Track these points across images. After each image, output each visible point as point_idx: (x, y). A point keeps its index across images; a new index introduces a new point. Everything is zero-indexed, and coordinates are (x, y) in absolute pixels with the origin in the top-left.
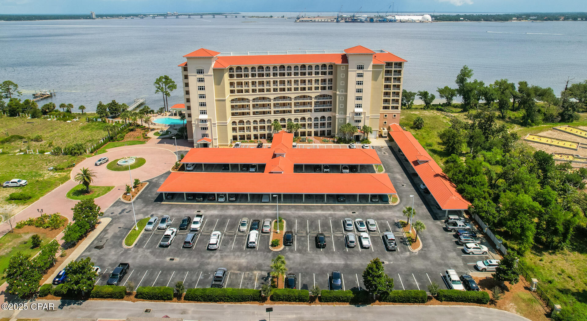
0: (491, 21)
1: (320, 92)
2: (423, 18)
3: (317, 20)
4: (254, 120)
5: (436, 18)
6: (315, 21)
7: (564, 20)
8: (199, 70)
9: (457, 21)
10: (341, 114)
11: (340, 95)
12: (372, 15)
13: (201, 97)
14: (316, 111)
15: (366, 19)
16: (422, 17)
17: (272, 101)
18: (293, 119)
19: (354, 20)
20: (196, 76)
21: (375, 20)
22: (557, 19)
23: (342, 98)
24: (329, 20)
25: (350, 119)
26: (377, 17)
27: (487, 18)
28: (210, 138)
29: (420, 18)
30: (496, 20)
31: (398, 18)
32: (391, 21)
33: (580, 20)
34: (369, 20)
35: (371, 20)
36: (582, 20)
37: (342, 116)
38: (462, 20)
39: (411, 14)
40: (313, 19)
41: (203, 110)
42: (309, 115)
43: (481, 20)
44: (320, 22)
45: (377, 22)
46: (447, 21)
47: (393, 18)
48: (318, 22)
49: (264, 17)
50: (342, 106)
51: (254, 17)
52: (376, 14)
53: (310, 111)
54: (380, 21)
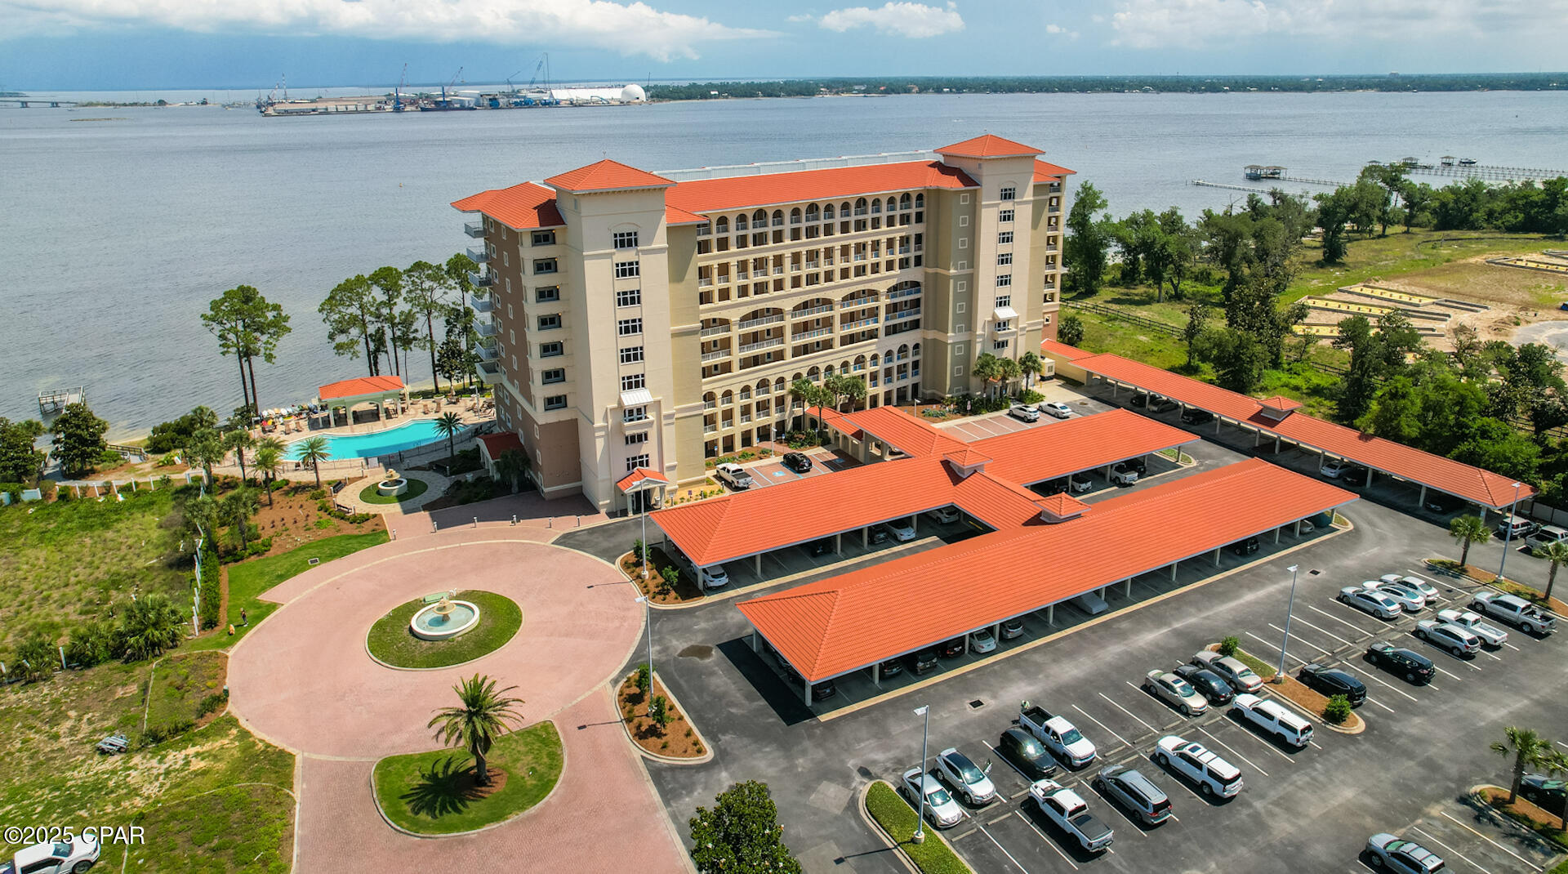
0: (779, 96)
1: (897, 275)
2: (623, 93)
3: (332, 107)
4: (742, 385)
5: (658, 94)
6: (326, 112)
7: (920, 92)
8: (622, 235)
9: (706, 98)
10: (960, 329)
11: (957, 278)
12: (494, 90)
13: (627, 331)
14: (892, 330)
15: (477, 100)
16: (622, 89)
17: (788, 317)
18: (837, 365)
19: (443, 106)
20: (610, 255)
21: (502, 101)
22: (907, 91)
23: (962, 286)
24: (371, 107)
25: (984, 341)
26: (508, 95)
27: (747, 91)
28: (654, 466)
29: (616, 94)
30: (789, 95)
31: (560, 94)
32: (546, 104)
33: (947, 92)
34: (486, 103)
35: (494, 104)
36: (951, 91)
37: (963, 337)
38: (715, 97)
39: (597, 84)
40: (321, 106)
41: (633, 374)
42: (874, 347)
43: (757, 96)
44: (344, 113)
45: (509, 107)
46: (681, 99)
47: (546, 97)
48: (337, 112)
49: (135, 104)
50: (961, 307)
51: (97, 104)
52: (507, 89)
53: (872, 335)
54: (516, 104)
